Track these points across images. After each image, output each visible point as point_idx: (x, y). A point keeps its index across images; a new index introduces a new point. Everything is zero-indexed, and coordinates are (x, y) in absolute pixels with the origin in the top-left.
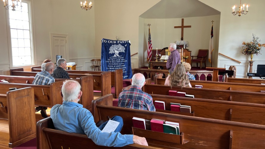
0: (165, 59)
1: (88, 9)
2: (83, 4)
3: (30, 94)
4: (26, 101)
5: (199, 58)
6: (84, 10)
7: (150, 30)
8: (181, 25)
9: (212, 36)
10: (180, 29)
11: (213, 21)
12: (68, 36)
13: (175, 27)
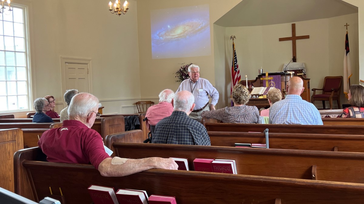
0: (260, 93)
1: (122, 14)
2: (113, 6)
3: (16, 139)
4: (11, 151)
5: (325, 93)
6: (115, 15)
7: (235, 47)
8: (290, 35)
9: (348, 51)
10: (290, 42)
11: (347, 25)
12: (91, 61)
13: (281, 40)
